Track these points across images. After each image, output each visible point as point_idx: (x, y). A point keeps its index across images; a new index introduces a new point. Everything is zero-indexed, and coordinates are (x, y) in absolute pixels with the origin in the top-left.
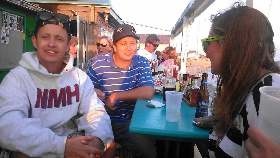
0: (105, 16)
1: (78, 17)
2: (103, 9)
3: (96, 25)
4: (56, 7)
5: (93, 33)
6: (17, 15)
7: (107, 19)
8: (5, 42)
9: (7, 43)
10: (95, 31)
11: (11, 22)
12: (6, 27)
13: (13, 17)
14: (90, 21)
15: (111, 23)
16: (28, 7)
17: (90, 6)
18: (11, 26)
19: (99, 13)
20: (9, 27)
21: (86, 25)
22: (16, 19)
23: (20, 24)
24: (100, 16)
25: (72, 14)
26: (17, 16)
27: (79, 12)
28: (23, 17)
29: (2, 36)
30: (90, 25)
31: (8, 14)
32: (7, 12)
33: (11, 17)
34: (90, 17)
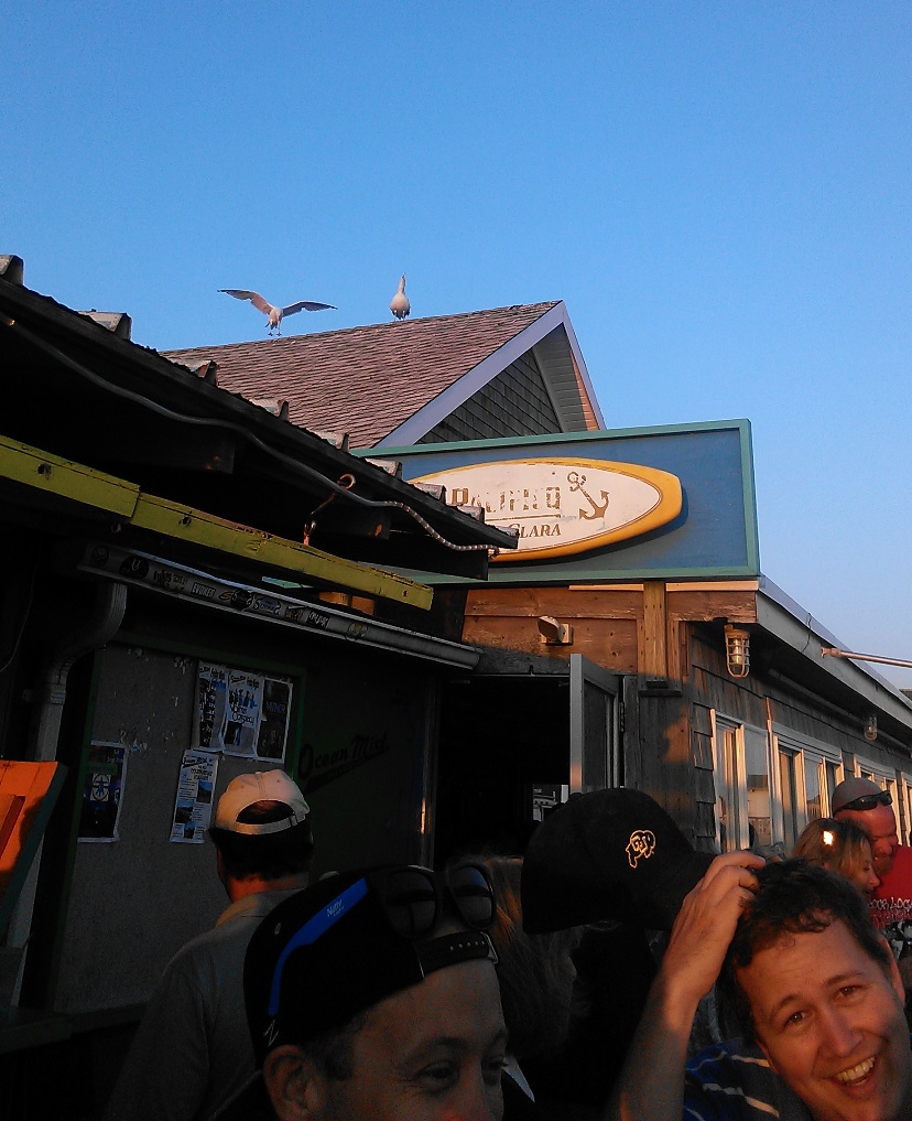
0: (731, 641)
1: (576, 661)
2: (714, 603)
3: (677, 695)
4: (461, 605)
5: (664, 745)
6: (264, 673)
7: (739, 655)
8: (189, 834)
10: (672, 733)
11: (235, 718)
12: (207, 745)
13: (244, 687)
14: (645, 676)
15: (773, 673)
16: (323, 628)
17: (640, 587)
18: (229, 740)
19: (690, 623)
20: (218, 746)
21: (621, 700)
22: (259, 696)
23: (273, 719)
24: (700, 640)
25: (544, 639)
26: (261, 680)
27: (578, 627)
28: (294, 680)
29: (180, 803)
30: (642, 695)
31: (222, 676)
32: (220, 664)
33: (234, 687)
34: (640, 649)
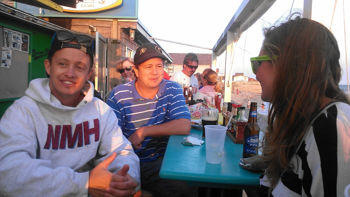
0: (131, 33)
1: (97, 34)
2: (128, 24)
3: (119, 43)
4: (70, 22)
5: (116, 53)
6: (22, 32)
7: (132, 36)
8: (6, 65)
9: (8, 67)
10: (118, 50)
11: (15, 41)
12: (8, 47)
13: (17, 35)
14: (112, 39)
15: (139, 41)
16: (36, 23)
17: (112, 20)
18: (14, 46)
19: (123, 28)
20: (11, 47)
21: (107, 44)
22: (21, 37)
23: (25, 44)
24: (124, 32)
25: (90, 30)
26: (21, 34)
27: (98, 28)
28: (29, 34)
29: (2, 58)
30: (112, 43)
31: (10, 32)
32: (10, 29)
33: (14, 35)
34: (112, 33)
